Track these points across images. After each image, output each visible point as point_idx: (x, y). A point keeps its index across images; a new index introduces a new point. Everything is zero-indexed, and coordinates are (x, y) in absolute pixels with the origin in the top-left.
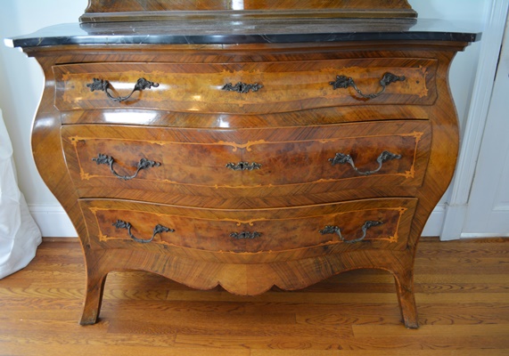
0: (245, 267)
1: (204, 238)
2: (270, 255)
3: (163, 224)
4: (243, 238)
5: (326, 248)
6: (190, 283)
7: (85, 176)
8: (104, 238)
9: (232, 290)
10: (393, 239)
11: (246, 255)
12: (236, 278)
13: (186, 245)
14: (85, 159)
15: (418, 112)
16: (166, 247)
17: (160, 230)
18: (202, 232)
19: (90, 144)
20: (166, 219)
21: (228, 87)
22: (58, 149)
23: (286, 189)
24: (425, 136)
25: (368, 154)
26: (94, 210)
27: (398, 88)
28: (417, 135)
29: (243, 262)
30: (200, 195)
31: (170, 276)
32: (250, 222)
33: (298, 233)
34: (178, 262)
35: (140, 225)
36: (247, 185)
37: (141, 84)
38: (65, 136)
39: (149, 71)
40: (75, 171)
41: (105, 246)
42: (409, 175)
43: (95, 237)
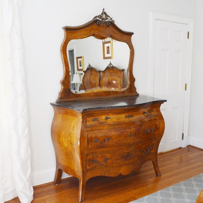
0: (126, 166)
2: (132, 161)
3: (107, 157)
4: (126, 157)
5: (142, 156)
6: (112, 176)
7: (90, 146)
8: (88, 167)
9: (124, 174)
10: (153, 151)
11: (127, 162)
12: (123, 171)
13: (113, 163)
14: (91, 140)
15: (157, 118)
16: (106, 165)
17: (106, 160)
18: (117, 158)
19: (93, 136)
20: (108, 155)
21: (126, 117)
22: (85, 139)
24: (159, 123)
25: (150, 129)
26: (88, 158)
27: (152, 113)
28: (157, 123)
29: (126, 164)
30: (120, 145)
31: (106, 175)
32: (129, 151)
33: (137, 153)
34: (109, 170)
35: (100, 160)
36: (131, 140)
37: (107, 118)
38: (87, 135)
39: (108, 115)
40: (88, 145)
41: (88, 170)
42: (156, 133)
43: (86, 168)
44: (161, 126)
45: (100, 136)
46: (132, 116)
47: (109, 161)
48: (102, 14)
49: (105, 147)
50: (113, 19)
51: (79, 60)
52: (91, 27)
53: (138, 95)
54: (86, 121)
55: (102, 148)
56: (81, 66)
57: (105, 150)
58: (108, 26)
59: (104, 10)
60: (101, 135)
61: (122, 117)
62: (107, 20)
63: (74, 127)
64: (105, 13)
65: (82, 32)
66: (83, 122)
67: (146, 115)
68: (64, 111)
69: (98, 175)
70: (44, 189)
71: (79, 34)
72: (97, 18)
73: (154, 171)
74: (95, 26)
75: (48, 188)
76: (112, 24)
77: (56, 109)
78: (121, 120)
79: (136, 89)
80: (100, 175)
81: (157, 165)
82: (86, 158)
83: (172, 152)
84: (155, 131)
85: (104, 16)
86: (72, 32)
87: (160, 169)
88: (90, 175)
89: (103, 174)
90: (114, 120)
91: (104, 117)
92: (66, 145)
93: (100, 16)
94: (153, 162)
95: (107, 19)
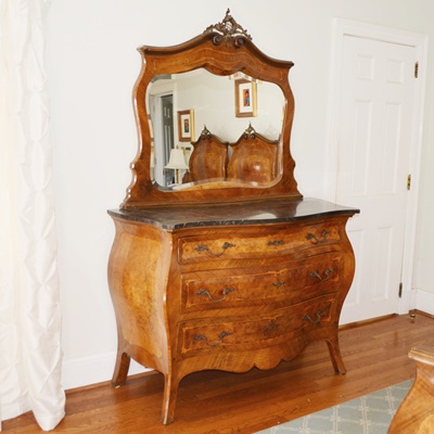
0: (268, 349)
1: (249, 334)
2: (280, 339)
3: (226, 330)
4: (268, 331)
5: (303, 330)
6: (237, 369)
7: (189, 305)
8: (184, 351)
9: (262, 367)
10: (329, 319)
11: (269, 341)
12: (262, 360)
13: (238, 342)
14: (192, 293)
15: (337, 247)
16: (224, 347)
17: (224, 335)
18: (248, 331)
19: (196, 283)
20: (229, 326)
21: (270, 244)
22: (178, 289)
23: (293, 295)
24: (342, 259)
25: (321, 271)
26: (184, 330)
27: (328, 237)
28: (338, 258)
29: (268, 346)
30: (255, 305)
31: (225, 368)
32: (275, 318)
33: (293, 322)
34: (230, 357)
35: (211, 336)
36: (279, 294)
37: (227, 246)
38: (183, 280)
39: (230, 238)
40: (185, 302)
41: (184, 357)
42: (336, 279)
43: (179, 351)
44: (347, 265)
45: (211, 284)
46: (281, 242)
47: (230, 338)
48: (225, 21)
49: (222, 308)
50: (248, 33)
51: (184, 117)
52: (200, 49)
53: (300, 198)
54: (181, 251)
55: (214, 308)
56: (187, 131)
57: (222, 313)
58: (237, 47)
59: (228, 12)
60: (214, 280)
61: (261, 245)
62: (235, 35)
63: (155, 262)
64: (231, 20)
65: (179, 59)
66: (174, 251)
67: (313, 240)
68: (136, 227)
69: (206, 367)
70: (89, 397)
71: (174, 63)
72: (214, 30)
73: (330, 364)
74: (208, 48)
75: (99, 394)
76: (246, 43)
77: (119, 223)
78: (258, 250)
79: (296, 184)
80: (210, 368)
81: (338, 351)
82: (181, 330)
83: (376, 325)
84: (334, 277)
85: (229, 26)
86: (157, 59)
87: (344, 359)
88: (187, 367)
89: (217, 366)
90: (244, 249)
91: (220, 243)
92: (139, 300)
93: (220, 27)
94: (329, 344)
95: (235, 32)
